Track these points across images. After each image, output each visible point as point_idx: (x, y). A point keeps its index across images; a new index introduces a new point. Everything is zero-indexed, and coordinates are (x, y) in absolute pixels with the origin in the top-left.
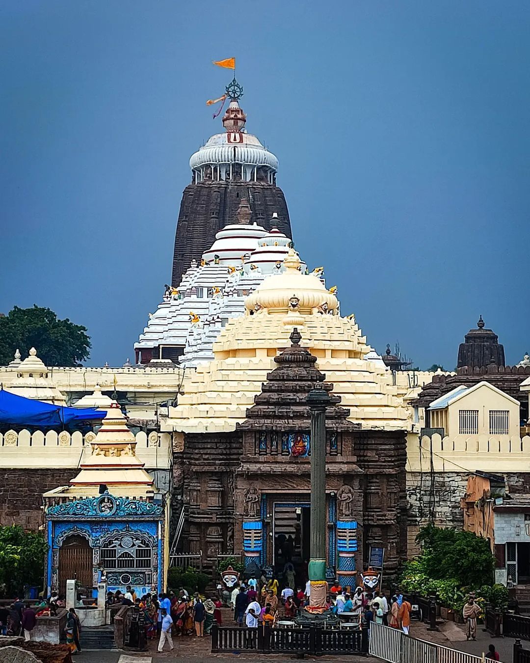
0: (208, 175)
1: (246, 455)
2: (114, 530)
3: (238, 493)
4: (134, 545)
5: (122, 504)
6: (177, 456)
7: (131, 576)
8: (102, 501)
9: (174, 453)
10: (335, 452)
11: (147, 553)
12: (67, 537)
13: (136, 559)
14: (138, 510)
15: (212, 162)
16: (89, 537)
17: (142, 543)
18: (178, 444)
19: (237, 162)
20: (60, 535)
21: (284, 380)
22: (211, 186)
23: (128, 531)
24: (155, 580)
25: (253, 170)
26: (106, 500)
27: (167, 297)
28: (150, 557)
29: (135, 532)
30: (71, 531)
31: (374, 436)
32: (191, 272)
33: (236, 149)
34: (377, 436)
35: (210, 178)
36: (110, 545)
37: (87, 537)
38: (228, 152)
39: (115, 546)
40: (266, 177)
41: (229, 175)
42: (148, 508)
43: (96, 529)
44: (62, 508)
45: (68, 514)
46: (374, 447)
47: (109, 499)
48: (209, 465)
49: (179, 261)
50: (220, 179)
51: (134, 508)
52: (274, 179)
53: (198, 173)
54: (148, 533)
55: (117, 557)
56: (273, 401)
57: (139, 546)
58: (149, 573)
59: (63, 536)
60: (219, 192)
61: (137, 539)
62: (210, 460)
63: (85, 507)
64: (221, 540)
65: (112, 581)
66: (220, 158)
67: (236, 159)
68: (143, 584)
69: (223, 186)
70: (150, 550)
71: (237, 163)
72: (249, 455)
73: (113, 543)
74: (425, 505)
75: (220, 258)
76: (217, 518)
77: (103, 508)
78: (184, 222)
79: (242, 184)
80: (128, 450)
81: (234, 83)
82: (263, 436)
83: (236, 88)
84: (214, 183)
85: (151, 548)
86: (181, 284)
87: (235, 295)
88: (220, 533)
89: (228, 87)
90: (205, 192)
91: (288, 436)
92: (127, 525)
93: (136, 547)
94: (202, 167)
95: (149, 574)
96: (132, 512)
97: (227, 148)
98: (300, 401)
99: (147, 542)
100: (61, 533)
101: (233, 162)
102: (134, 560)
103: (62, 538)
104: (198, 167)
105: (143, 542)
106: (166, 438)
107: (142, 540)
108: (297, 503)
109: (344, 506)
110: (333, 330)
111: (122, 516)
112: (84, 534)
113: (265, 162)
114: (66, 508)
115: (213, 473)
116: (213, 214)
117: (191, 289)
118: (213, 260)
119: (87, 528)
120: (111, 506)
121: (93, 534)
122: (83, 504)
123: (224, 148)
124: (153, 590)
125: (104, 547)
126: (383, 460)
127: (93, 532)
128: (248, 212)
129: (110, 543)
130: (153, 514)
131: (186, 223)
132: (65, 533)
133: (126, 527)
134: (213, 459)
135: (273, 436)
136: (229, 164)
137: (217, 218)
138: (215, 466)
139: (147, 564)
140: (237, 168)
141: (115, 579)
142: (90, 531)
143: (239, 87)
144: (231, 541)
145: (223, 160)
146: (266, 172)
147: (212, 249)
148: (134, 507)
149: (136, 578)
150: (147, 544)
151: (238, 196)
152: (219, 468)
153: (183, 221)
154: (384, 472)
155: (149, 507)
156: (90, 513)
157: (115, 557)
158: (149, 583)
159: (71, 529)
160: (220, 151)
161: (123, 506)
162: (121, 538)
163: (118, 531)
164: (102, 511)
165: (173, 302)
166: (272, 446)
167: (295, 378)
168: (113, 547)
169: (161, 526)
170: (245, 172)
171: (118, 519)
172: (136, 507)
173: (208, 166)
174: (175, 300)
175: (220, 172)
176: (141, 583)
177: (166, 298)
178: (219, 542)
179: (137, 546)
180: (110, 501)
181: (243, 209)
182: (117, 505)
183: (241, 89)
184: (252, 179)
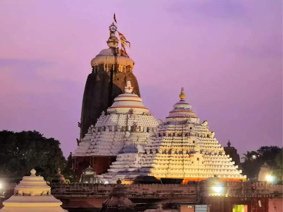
19: (117, 63)
41: (112, 69)
50: (108, 71)
83: (114, 27)
84: (105, 73)
97: (112, 56)
101: (115, 63)
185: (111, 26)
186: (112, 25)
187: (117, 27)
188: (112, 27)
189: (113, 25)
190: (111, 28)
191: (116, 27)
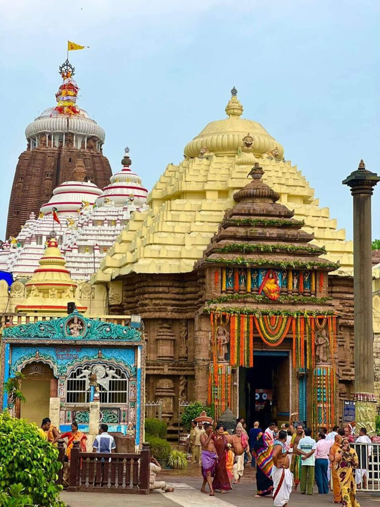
0: (43, 142)
1: (211, 293)
2: (84, 357)
3: (202, 335)
4: (107, 375)
5: (94, 326)
6: (114, 309)
7: (103, 413)
8: (71, 321)
9: (110, 306)
10: (308, 293)
11: (123, 385)
12: (27, 365)
13: (108, 392)
14: (113, 334)
15: (47, 131)
16: (54, 364)
17: (116, 373)
18: (115, 296)
19: (69, 131)
20: (18, 362)
21: (249, 214)
22: (46, 152)
23: (101, 358)
24: (132, 417)
25: (84, 139)
26: (76, 321)
27: (7, 246)
28: (126, 390)
29: (109, 360)
30: (32, 357)
31: (339, 283)
32: (30, 223)
33: (69, 120)
34: (341, 283)
35: (45, 144)
36: (78, 375)
37: (52, 365)
38: (62, 122)
39: (85, 377)
40: (95, 146)
41: (62, 142)
42: (125, 332)
43: (62, 355)
44: (21, 329)
45: (29, 336)
46: (339, 295)
47: (79, 320)
48: (160, 311)
49: (15, 218)
50: (54, 146)
51: (108, 332)
52: (101, 150)
53: (33, 141)
54: (124, 361)
55: (86, 390)
56: (240, 235)
57: (113, 377)
58: (125, 409)
59: (22, 363)
60: (53, 157)
61: (110, 368)
62: (161, 306)
63: (50, 329)
64: (173, 394)
65: (80, 418)
66: (55, 127)
67: (69, 128)
68: (117, 422)
69: (56, 152)
70: (126, 381)
71: (70, 133)
72: (215, 293)
73: (82, 373)
74: (376, 368)
75: (58, 210)
76: (169, 369)
77: (71, 330)
78: (20, 184)
79: (74, 150)
80: (70, 292)
81: (67, 64)
82: (231, 273)
83: (69, 68)
84: (48, 149)
85: (127, 379)
86: (20, 234)
87: (91, 225)
88: (172, 386)
89: (61, 66)
90: (40, 156)
91: (258, 273)
92: (100, 352)
93: (109, 378)
94: (38, 135)
95: (124, 411)
96: (105, 336)
97: (61, 119)
98: (271, 236)
99: (122, 373)
100: (20, 359)
101: (66, 131)
102: (106, 393)
103: (21, 365)
104: (33, 136)
105: (118, 372)
106: (101, 289)
107: (117, 370)
108: (264, 350)
109: (322, 351)
110: (288, 176)
111: (93, 340)
112: (47, 360)
113: (95, 132)
114: (27, 329)
115: (165, 320)
116: (48, 176)
117: (31, 237)
118: (51, 213)
119: (51, 353)
120: (81, 327)
121: (59, 361)
122: (47, 325)
123: (58, 119)
124: (130, 428)
125: (72, 377)
126: (348, 310)
127: (58, 358)
128: (83, 171)
129: (79, 372)
130: (130, 339)
131: (22, 184)
132: (25, 359)
133: (98, 354)
134: (164, 305)
135: (241, 274)
136: (62, 134)
137: (51, 180)
138: (167, 312)
139: (123, 398)
140: (69, 136)
141: (83, 416)
142: (55, 358)
143: (71, 68)
144: (183, 396)
145: (58, 129)
146: (95, 141)
147: (49, 203)
148: (108, 329)
149: (109, 415)
150: (123, 374)
151: (70, 161)
152: (171, 314)
153: (18, 182)
154: (348, 323)
155: (125, 330)
156: (56, 336)
157: (84, 390)
158: (124, 421)
159: (32, 354)
160: (55, 121)
161: (96, 328)
162: (91, 367)
163: (88, 358)
164: (71, 334)
165: (12, 250)
166: (240, 284)
167: (262, 213)
168: (81, 378)
169: (141, 352)
170: (77, 141)
171: (91, 343)
172: (111, 330)
173: (43, 134)
174: (14, 248)
175: (54, 140)
176: (115, 421)
177: (5, 247)
178: (170, 396)
179: (110, 376)
180: (80, 322)
181: (79, 168)
182: (89, 327)
183: (73, 69)
184: (83, 147)
185: (63, 67)
186: (64, 64)
187: (74, 69)
188: (66, 67)
189: (67, 65)
190: (63, 69)
191: (73, 67)
